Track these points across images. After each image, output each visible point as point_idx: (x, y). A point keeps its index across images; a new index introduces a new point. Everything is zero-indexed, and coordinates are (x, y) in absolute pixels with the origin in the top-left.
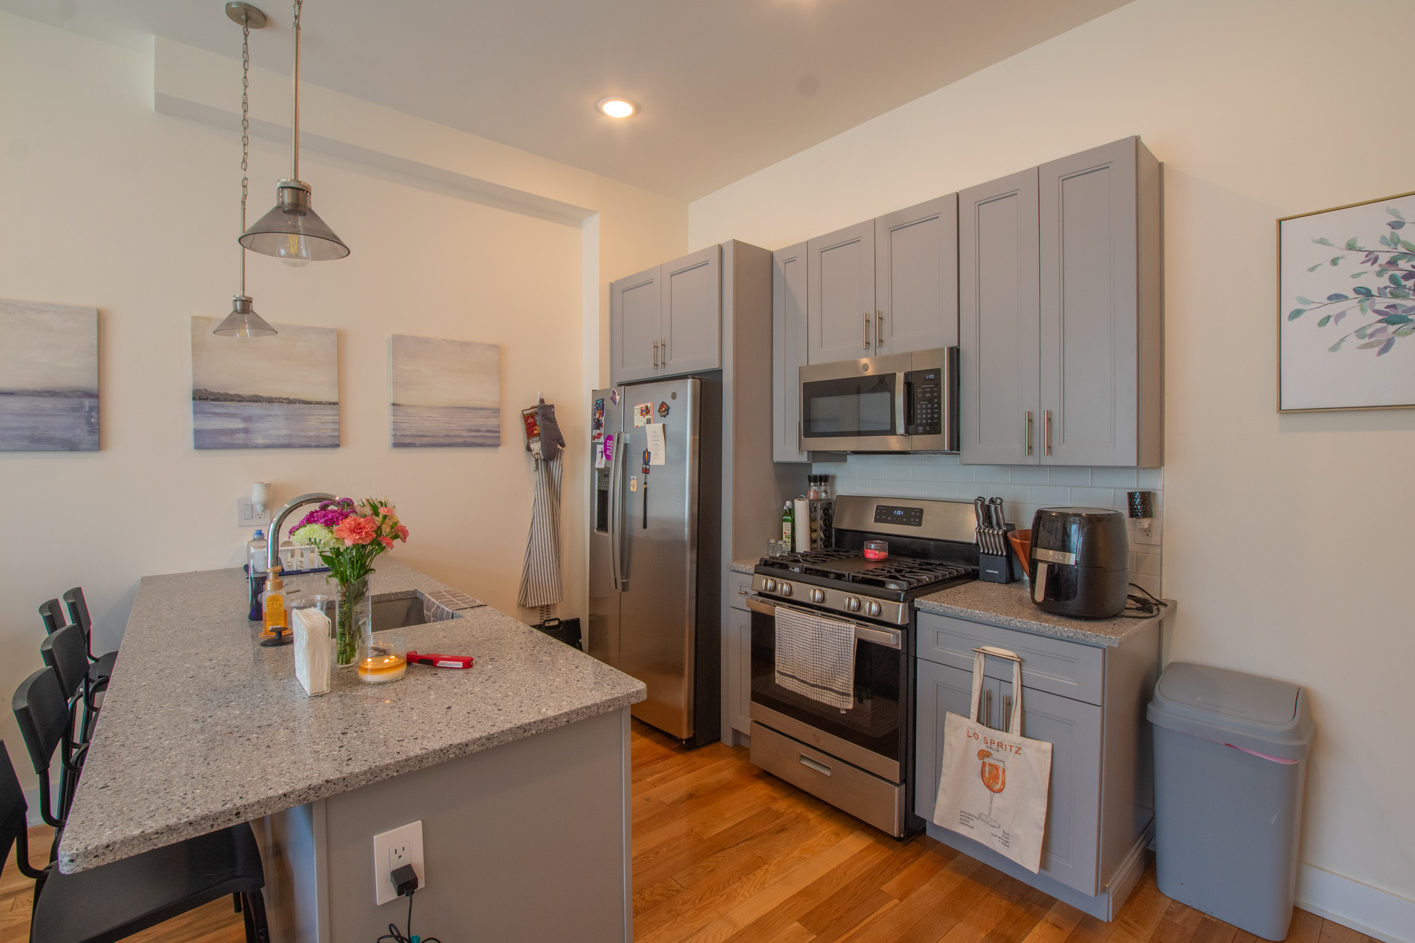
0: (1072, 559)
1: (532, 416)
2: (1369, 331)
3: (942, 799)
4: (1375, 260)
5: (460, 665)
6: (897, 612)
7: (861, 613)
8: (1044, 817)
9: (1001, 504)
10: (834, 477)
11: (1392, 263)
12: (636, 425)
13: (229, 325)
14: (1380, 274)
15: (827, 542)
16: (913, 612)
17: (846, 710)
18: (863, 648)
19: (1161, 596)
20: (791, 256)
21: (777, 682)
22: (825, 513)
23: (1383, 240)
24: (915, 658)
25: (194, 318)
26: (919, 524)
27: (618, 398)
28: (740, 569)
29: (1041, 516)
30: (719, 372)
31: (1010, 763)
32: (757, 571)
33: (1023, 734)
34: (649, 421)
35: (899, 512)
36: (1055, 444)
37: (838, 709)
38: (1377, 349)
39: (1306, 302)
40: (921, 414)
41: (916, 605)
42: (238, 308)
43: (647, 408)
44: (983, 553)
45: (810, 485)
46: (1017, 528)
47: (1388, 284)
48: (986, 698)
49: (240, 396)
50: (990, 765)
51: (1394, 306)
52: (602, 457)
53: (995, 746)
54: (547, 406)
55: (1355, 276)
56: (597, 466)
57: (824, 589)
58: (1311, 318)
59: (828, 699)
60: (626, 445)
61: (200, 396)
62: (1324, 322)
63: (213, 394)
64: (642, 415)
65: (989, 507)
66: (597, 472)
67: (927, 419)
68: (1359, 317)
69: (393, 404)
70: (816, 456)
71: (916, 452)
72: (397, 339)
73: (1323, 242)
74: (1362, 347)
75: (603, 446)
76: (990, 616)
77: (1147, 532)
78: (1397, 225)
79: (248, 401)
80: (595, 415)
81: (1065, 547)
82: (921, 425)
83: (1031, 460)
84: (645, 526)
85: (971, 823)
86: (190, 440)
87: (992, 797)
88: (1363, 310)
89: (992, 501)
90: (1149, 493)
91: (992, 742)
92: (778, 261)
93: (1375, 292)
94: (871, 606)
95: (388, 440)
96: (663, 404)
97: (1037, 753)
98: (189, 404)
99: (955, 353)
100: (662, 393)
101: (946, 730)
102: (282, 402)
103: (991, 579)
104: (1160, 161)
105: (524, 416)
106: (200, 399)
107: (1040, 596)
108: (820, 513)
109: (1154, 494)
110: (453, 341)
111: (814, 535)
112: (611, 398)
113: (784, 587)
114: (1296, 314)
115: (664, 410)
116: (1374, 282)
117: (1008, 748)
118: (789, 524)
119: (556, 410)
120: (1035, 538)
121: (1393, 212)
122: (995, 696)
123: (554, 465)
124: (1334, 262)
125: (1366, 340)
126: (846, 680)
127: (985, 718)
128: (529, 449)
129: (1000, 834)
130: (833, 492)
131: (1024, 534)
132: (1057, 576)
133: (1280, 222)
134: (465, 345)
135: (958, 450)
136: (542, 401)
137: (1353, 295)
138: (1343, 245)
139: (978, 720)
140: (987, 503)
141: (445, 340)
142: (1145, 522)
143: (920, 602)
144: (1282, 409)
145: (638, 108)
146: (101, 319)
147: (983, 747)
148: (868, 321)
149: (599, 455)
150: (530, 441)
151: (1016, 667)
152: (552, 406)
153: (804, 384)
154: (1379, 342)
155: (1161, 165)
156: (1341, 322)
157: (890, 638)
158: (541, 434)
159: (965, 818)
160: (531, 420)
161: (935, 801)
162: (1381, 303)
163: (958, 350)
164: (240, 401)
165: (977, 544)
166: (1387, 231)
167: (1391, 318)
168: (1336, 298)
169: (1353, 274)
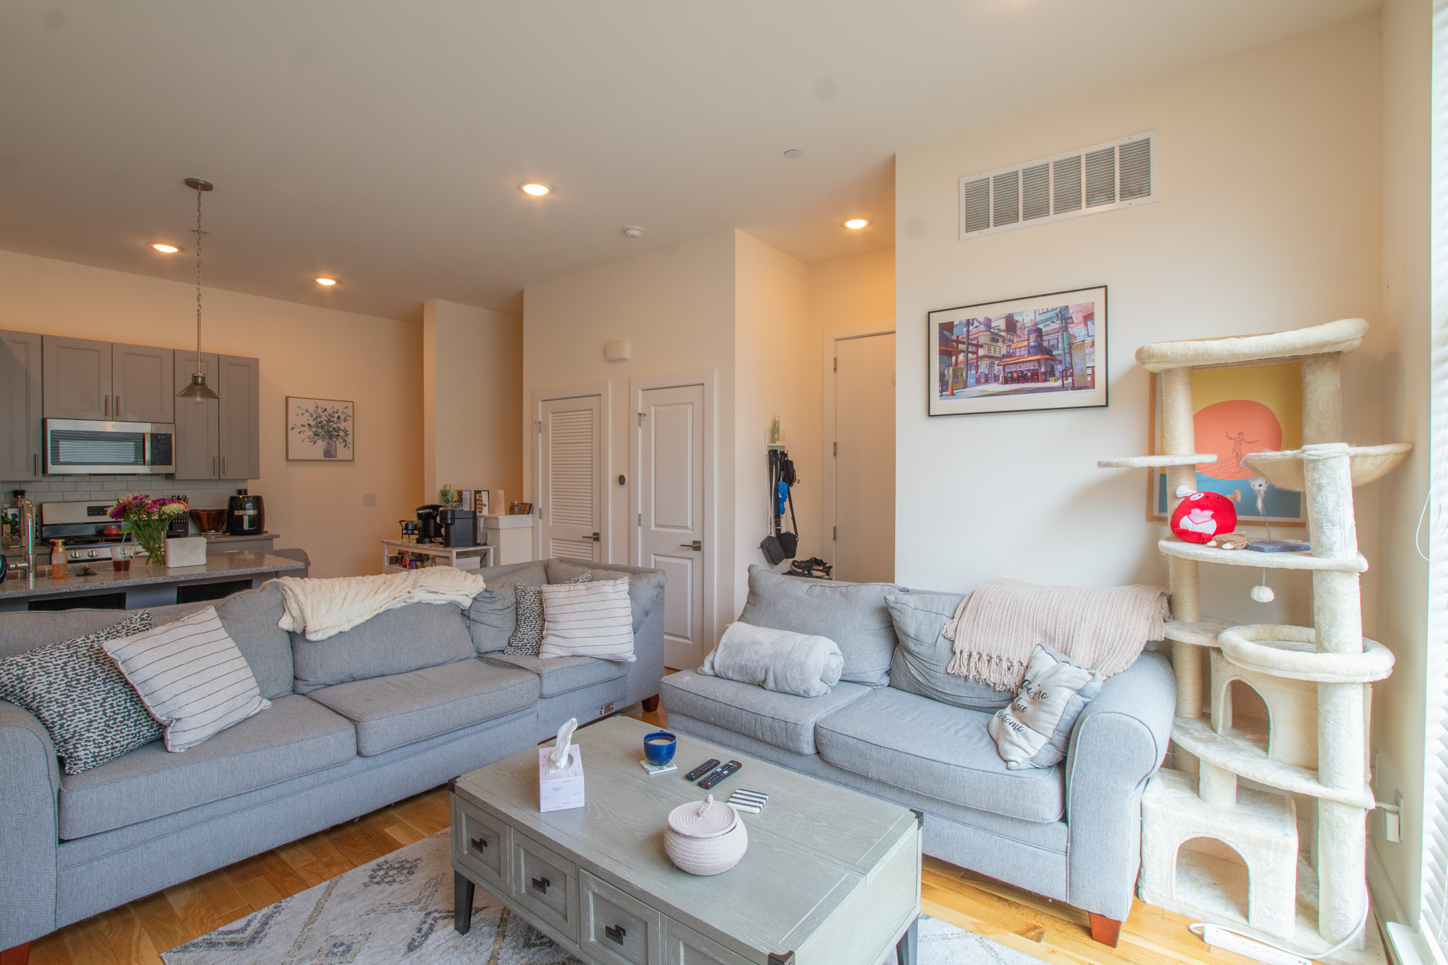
0: (253, 513)
2: (311, 437)
4: (312, 416)
11: (316, 418)
14: (313, 420)
20: (22, 338)
23: (314, 411)
29: (233, 499)
38: (313, 443)
39: (295, 425)
47: (315, 424)
55: (308, 420)
58: (297, 430)
62: (300, 432)
67: (162, 457)
68: (309, 433)
73: (299, 407)
74: (310, 442)
78: (317, 407)
82: (160, 459)
83: (214, 477)
88: (309, 431)
90: (246, 489)
93: (312, 426)
107: (246, 527)
114: (292, 429)
116: (313, 423)
120: (233, 508)
121: (316, 404)
124: (303, 414)
125: (311, 440)
133: (287, 397)
137: (307, 426)
138: (304, 409)
144: (289, 458)
148: (107, 400)
153: (50, 431)
154: (314, 441)
156: (304, 433)
162: (314, 429)
166: (315, 409)
167: (316, 434)
168: (303, 426)
169: (306, 419)
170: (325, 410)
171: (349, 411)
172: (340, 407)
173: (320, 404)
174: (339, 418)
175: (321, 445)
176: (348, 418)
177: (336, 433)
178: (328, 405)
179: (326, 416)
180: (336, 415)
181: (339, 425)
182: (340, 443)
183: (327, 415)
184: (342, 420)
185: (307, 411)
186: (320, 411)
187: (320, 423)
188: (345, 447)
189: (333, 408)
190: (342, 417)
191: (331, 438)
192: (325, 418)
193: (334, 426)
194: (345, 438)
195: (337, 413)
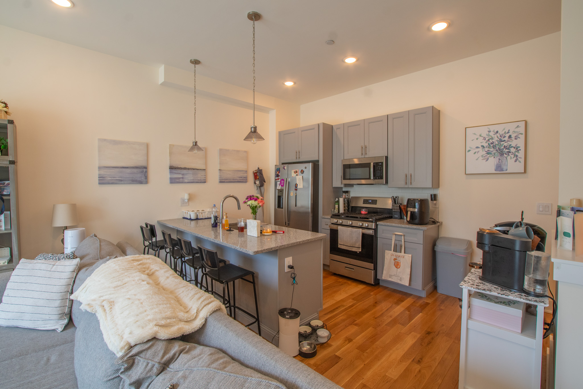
0: (416, 210)
1: (256, 173)
2: (484, 156)
3: (384, 272)
4: (485, 139)
5: (282, 232)
6: (373, 226)
7: (363, 226)
8: (410, 272)
9: (398, 198)
10: (350, 191)
11: (488, 140)
12: (292, 176)
13: (192, 149)
14: (486, 143)
15: (348, 210)
16: (377, 225)
17: (359, 252)
18: (364, 235)
19: (439, 221)
20: (339, 127)
21: (339, 247)
22: (348, 202)
23: (487, 135)
24: (377, 238)
25: (170, 145)
26: (376, 204)
27: (285, 168)
28: (325, 218)
29: (409, 200)
30: (318, 161)
31: (402, 261)
32: (331, 217)
33: (405, 253)
34: (297, 175)
35: (370, 201)
36: (412, 182)
37: (357, 252)
38: (485, 160)
39: (471, 148)
40: (378, 174)
41: (377, 224)
42: (194, 144)
43: (296, 171)
44: (394, 211)
45: (343, 194)
46: (403, 204)
47: (488, 145)
48: (396, 245)
49: (181, 168)
50: (397, 262)
51: (489, 150)
52: (279, 186)
53: (398, 257)
54: (260, 170)
55: (481, 143)
56: (278, 188)
57: (352, 221)
58: (472, 152)
59: (354, 250)
60: (289, 182)
61: (172, 168)
62: (475, 153)
63: (174, 167)
64: (295, 173)
65: (395, 199)
66: (277, 190)
67: (379, 175)
68: (482, 152)
69: (219, 170)
70: (346, 185)
71: (375, 184)
72: (221, 150)
73: (475, 134)
75: (280, 182)
76: (397, 225)
77: (435, 204)
78: (489, 132)
79: (183, 169)
80: (276, 173)
81: (414, 207)
82: (377, 177)
83: (406, 186)
84: (296, 206)
85: (392, 277)
86: (169, 181)
87: (397, 270)
88: (483, 151)
89: (396, 197)
90: (436, 194)
91: (397, 256)
92: (334, 128)
93: (485, 147)
94: (366, 224)
95: (218, 181)
96: (302, 170)
97: (408, 257)
98: (168, 170)
99: (387, 158)
100: (302, 166)
101: (385, 255)
102: (191, 169)
103: (396, 218)
104: (439, 110)
105: (254, 173)
106: (171, 169)
107: (408, 219)
108: (346, 202)
109: (437, 195)
110: (235, 150)
111: (345, 208)
112: (283, 168)
113: (340, 221)
114: (469, 151)
115: (302, 172)
116: (485, 145)
117: (401, 257)
118: (337, 205)
119: (263, 171)
120: (407, 206)
121: (489, 128)
122: (398, 245)
123: (262, 188)
124: (477, 139)
125: (483, 158)
126: (359, 244)
127: (395, 250)
128: (255, 183)
129: (399, 278)
130: (350, 196)
131: (404, 206)
132: (413, 214)
133: (466, 128)
134: (238, 151)
135: (387, 183)
136: (258, 168)
137: (481, 147)
138: (479, 135)
139: (394, 251)
140: (395, 198)
141: (233, 150)
142: (435, 202)
143: (378, 223)
144: (466, 173)
145: (295, 83)
146: (147, 146)
147: (395, 257)
148: (362, 148)
149: (278, 185)
150: (256, 181)
151: (403, 237)
152: (262, 170)
153: (343, 165)
154: (486, 158)
155: (439, 111)
156: (479, 153)
157: (371, 232)
158: (259, 179)
159: (390, 276)
160: (256, 174)
161: (383, 274)
162: (486, 149)
163: (387, 157)
164: (181, 169)
165: (392, 209)
166: (488, 133)
167: (488, 153)
168: (477, 147)
169: (481, 142)
170: (497, 132)
171: (522, 130)
172: (512, 127)
173: (492, 128)
174: (510, 137)
175: (493, 161)
176: (520, 136)
177: (507, 150)
178: (501, 129)
179: (497, 137)
180: (507, 135)
181: (510, 143)
182: (511, 158)
183: (499, 136)
184: (513, 138)
185: (480, 136)
186: (492, 134)
187: (492, 143)
188: (515, 161)
189: (504, 129)
190: (513, 136)
191: (502, 154)
192: (496, 139)
193: (506, 144)
194: (517, 154)
195: (508, 133)
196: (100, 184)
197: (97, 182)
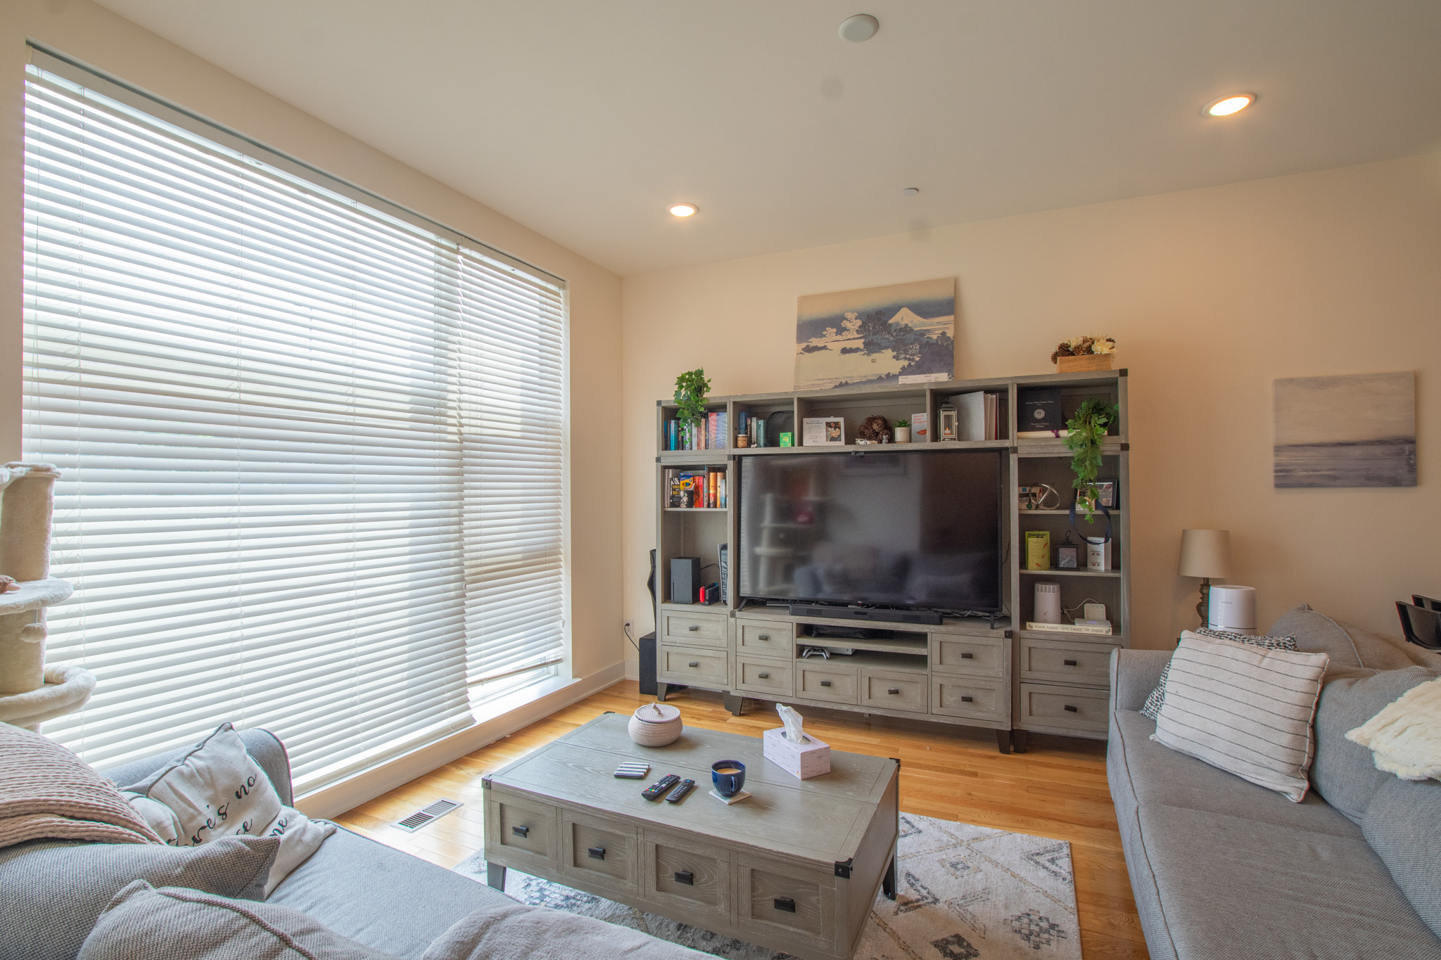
146: (1416, 380)
196: (1278, 486)
197: (1272, 481)
